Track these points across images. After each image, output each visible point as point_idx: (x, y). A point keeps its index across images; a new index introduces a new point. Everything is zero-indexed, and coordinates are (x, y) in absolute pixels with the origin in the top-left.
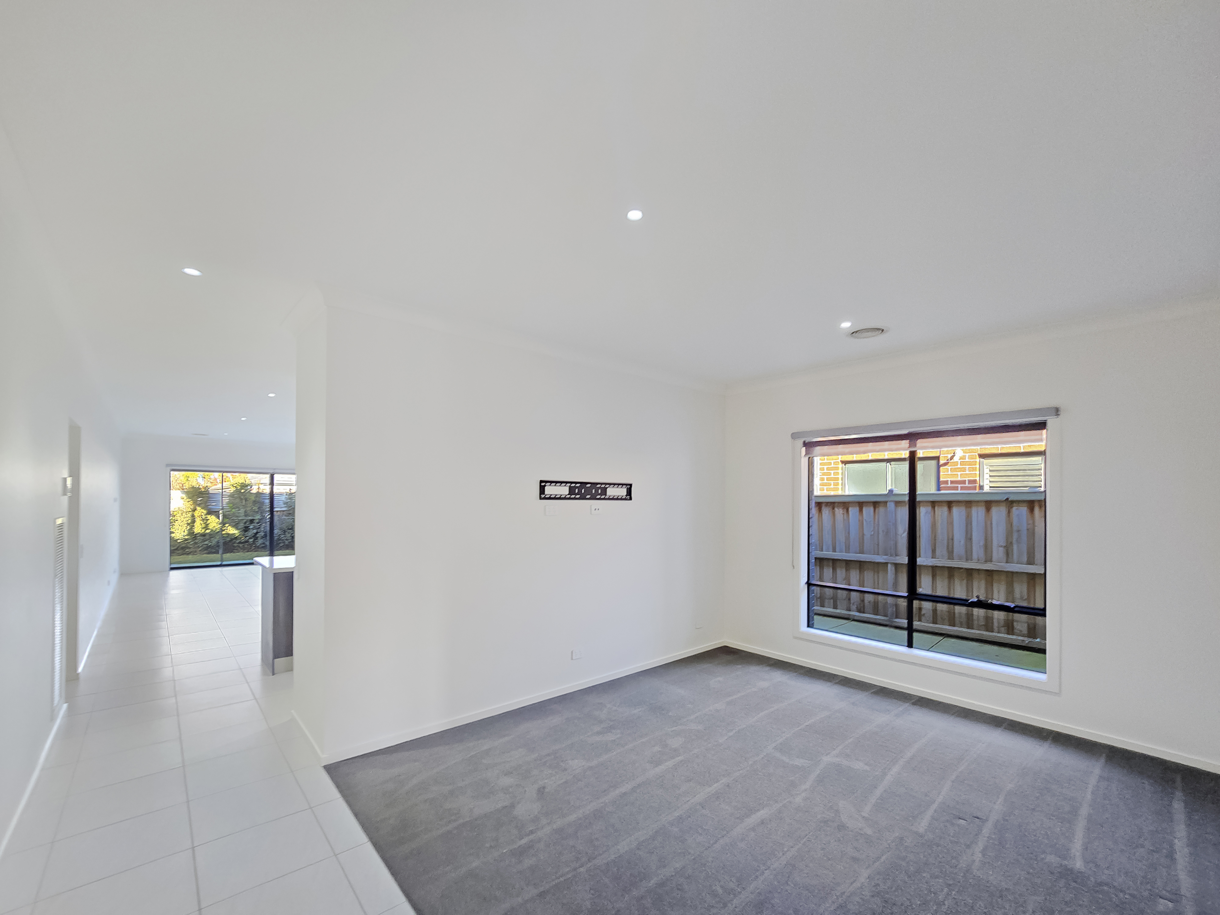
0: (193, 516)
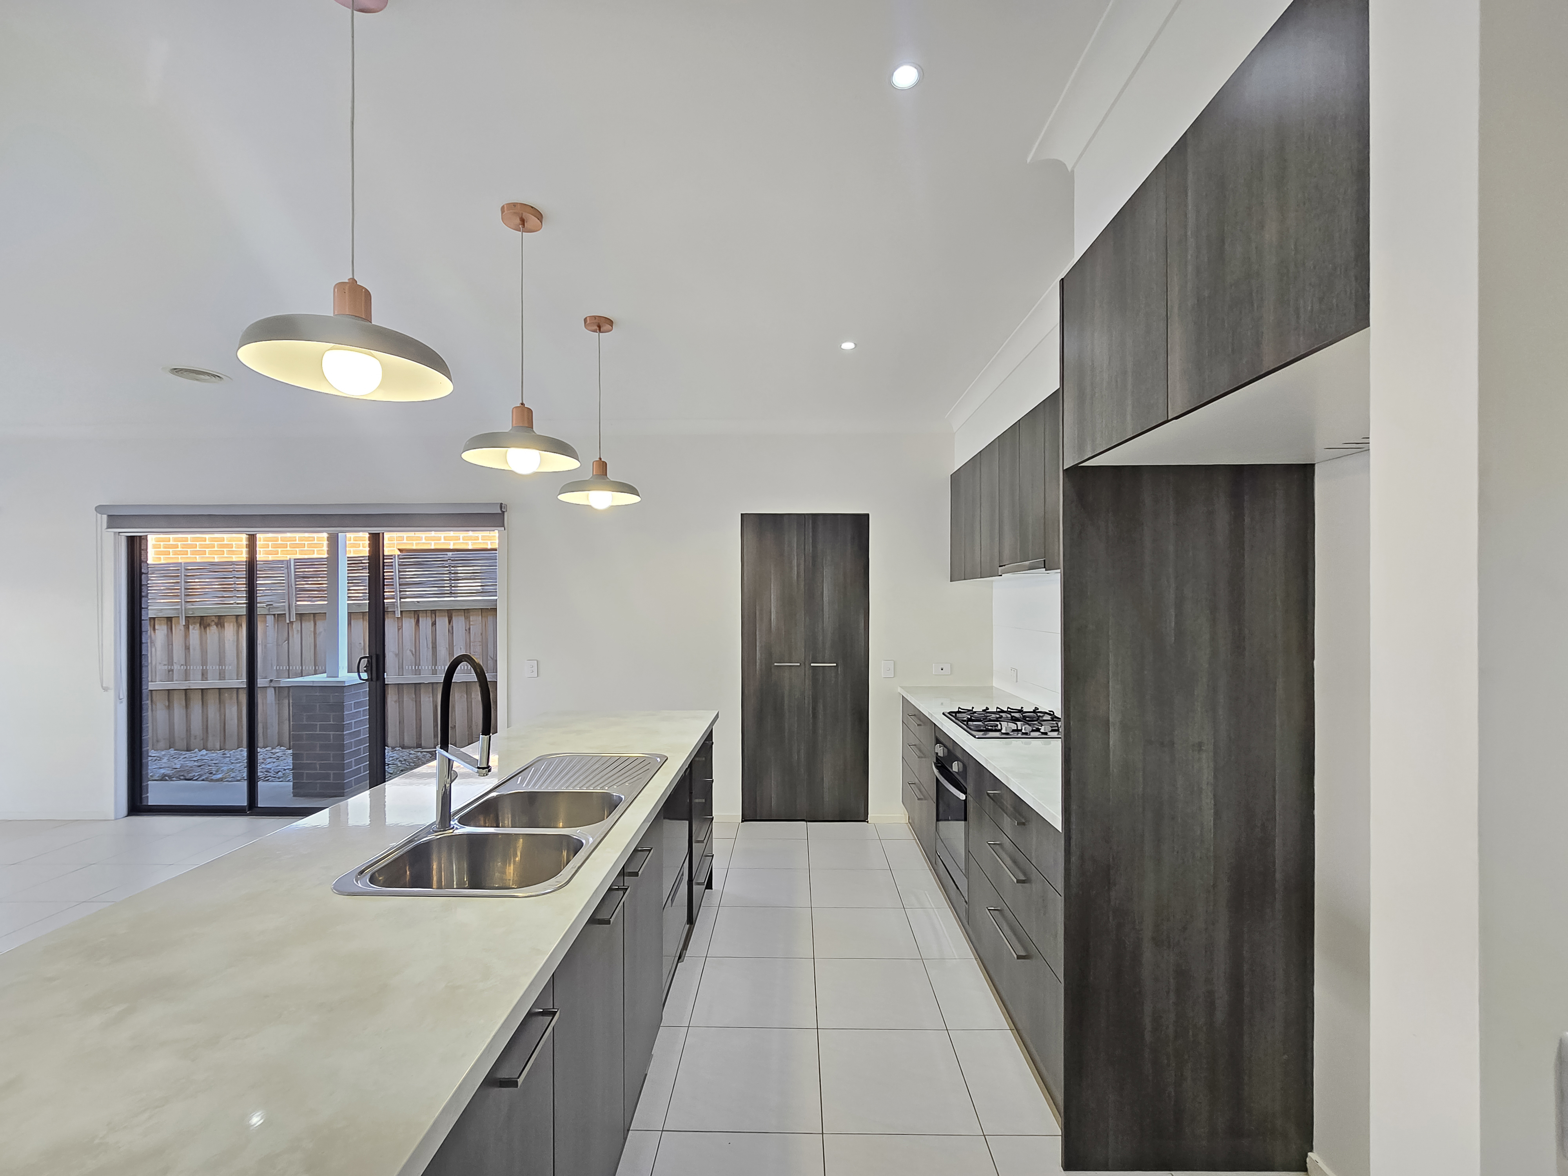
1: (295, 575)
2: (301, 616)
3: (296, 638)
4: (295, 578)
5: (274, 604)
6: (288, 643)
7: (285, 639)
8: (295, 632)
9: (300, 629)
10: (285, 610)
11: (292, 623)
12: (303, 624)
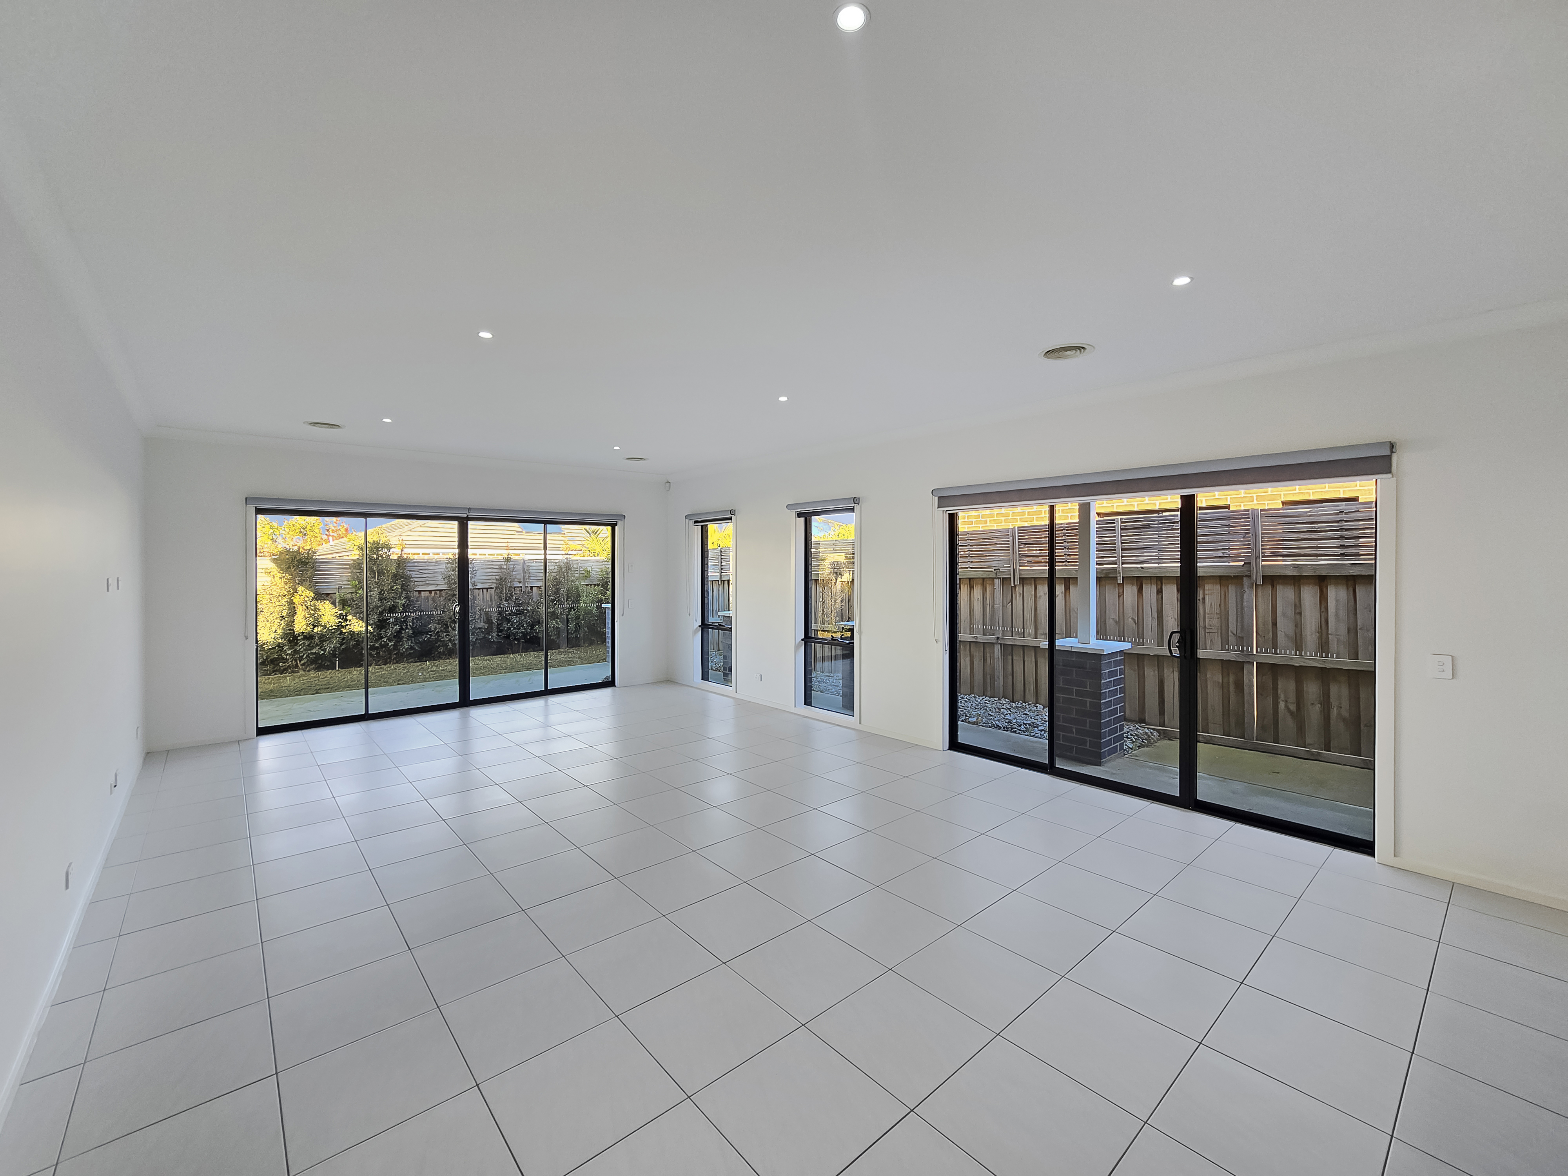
0: (291, 603)
1: (1019, 542)
2: (1023, 580)
3: (1018, 601)
4: (1019, 545)
5: (1000, 569)
6: (1012, 604)
7: (1009, 601)
8: (1018, 595)
9: (1022, 592)
10: (1010, 574)
11: (1015, 586)
12: (1025, 588)
